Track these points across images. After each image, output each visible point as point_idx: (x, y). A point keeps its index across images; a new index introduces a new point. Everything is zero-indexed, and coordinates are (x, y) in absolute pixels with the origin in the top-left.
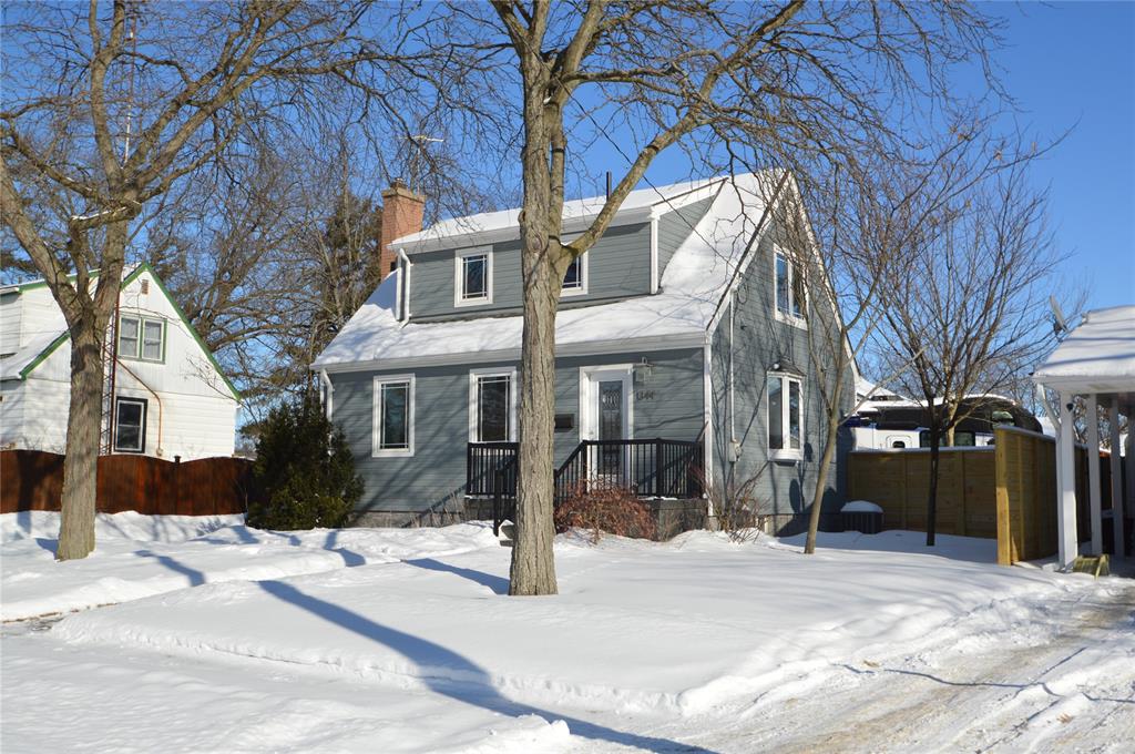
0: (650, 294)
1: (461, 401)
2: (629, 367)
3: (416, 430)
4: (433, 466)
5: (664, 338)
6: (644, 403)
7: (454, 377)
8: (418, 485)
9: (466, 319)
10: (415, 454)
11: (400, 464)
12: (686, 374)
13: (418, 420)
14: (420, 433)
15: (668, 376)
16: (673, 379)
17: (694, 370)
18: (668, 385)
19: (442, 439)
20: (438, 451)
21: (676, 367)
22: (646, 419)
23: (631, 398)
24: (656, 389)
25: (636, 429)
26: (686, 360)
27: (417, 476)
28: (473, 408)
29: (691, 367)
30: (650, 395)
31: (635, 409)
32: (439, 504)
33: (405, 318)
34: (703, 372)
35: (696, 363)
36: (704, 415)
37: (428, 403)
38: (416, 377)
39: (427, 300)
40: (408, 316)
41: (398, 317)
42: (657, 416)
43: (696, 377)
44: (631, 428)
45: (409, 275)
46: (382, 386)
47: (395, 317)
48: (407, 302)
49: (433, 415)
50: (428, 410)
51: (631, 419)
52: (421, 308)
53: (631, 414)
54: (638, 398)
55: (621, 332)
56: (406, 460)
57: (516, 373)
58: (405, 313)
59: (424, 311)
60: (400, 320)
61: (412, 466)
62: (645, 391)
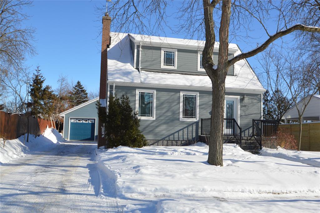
0: (234, 75)
1: (177, 101)
2: (239, 97)
3: (156, 110)
4: (164, 123)
5: (254, 90)
6: (243, 108)
7: (173, 93)
8: (158, 130)
9: (168, 73)
10: (156, 119)
11: (149, 122)
12: (255, 101)
13: (157, 107)
14: (158, 112)
15: (251, 101)
16: (252, 102)
17: (258, 100)
18: (251, 104)
19: (169, 114)
20: (167, 118)
21: (253, 98)
22: (244, 113)
23: (239, 106)
24: (247, 105)
25: (241, 116)
26: (256, 97)
27: (157, 127)
28: (181, 104)
29: (257, 99)
30: (245, 106)
31: (240, 109)
32: (166, 137)
33: (139, 68)
34: (261, 101)
35: (258, 98)
36: (261, 113)
37: (162, 101)
38: (156, 91)
39: (148, 63)
40: (140, 67)
41: (135, 67)
42: (247, 113)
43: (259, 102)
44: (239, 115)
45: (140, 52)
46: (140, 93)
47: (134, 67)
48: (140, 63)
49: (164, 106)
50: (162, 104)
51: (239, 113)
52: (145, 65)
53: (239, 111)
54: (241, 106)
55: (240, 86)
56: (152, 121)
57: (198, 94)
58: (139, 66)
59: (147, 67)
60: (136, 69)
61: (155, 123)
62: (243, 105)
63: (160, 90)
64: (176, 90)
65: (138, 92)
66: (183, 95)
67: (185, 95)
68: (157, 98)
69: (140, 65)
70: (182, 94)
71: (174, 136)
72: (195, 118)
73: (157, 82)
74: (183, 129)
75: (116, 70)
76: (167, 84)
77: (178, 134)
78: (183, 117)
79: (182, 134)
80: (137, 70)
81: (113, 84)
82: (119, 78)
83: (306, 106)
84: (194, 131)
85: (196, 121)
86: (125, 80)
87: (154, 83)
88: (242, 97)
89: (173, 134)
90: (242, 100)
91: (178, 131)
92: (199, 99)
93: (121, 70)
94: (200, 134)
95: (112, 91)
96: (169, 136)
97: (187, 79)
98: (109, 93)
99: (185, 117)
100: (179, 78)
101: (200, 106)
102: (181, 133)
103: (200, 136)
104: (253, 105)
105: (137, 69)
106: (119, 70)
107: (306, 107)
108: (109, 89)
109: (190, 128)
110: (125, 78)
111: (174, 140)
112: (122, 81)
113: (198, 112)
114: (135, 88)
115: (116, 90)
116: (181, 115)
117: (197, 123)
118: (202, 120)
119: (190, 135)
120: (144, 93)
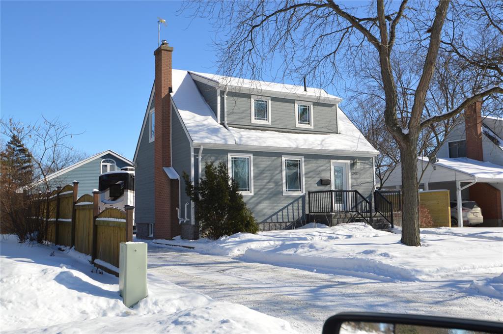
0: (337, 133)
1: (279, 169)
2: (348, 162)
3: (254, 182)
6: (355, 176)
10: (254, 194)
12: (368, 166)
15: (363, 166)
16: (364, 168)
18: (363, 170)
21: (364, 163)
22: (355, 182)
23: (350, 174)
24: (358, 171)
25: (352, 186)
26: (368, 161)
29: (369, 164)
30: (356, 173)
31: (352, 178)
32: (268, 218)
33: (224, 123)
34: (373, 166)
35: (371, 162)
36: (374, 181)
37: (262, 169)
38: (253, 155)
39: (236, 116)
40: (226, 122)
41: (219, 122)
42: (359, 182)
43: (371, 168)
44: (350, 185)
45: (225, 101)
46: (232, 158)
47: (217, 122)
48: (226, 115)
49: (265, 175)
50: (262, 172)
51: (350, 182)
52: (232, 119)
53: (350, 180)
54: (353, 174)
55: (351, 148)
56: (250, 197)
57: (303, 159)
58: (224, 121)
59: (234, 121)
60: (220, 124)
61: (254, 199)
62: (354, 172)
63: (258, 153)
64: (276, 154)
65: (230, 156)
66: (286, 160)
67: (288, 160)
68: (254, 165)
69: (226, 119)
70: (284, 159)
71: (277, 216)
72: (300, 191)
73: (255, 144)
74: (287, 206)
75: (197, 126)
76: (267, 145)
77: (282, 213)
78: (286, 190)
79: (287, 213)
80: (222, 126)
81: (200, 146)
82: (207, 138)
83: (423, 171)
84: (300, 207)
85: (302, 194)
86: (215, 140)
87: (252, 144)
88: (352, 162)
89: (276, 213)
90: (353, 165)
91: (282, 210)
92: (305, 165)
93: (204, 125)
94: (307, 212)
95: (198, 156)
96: (271, 217)
97: (289, 139)
98: (193, 159)
99: (288, 191)
100: (279, 138)
101: (305, 174)
102: (285, 211)
103: (308, 215)
104: (366, 171)
105: (222, 124)
106: (202, 126)
107: (424, 174)
108: (192, 153)
109: (295, 205)
110: (215, 138)
111: (278, 222)
112: (212, 142)
113: (304, 184)
114: (226, 152)
115: (203, 155)
116: (284, 189)
117: (303, 197)
118: (309, 193)
119: (296, 213)
120: (238, 158)
